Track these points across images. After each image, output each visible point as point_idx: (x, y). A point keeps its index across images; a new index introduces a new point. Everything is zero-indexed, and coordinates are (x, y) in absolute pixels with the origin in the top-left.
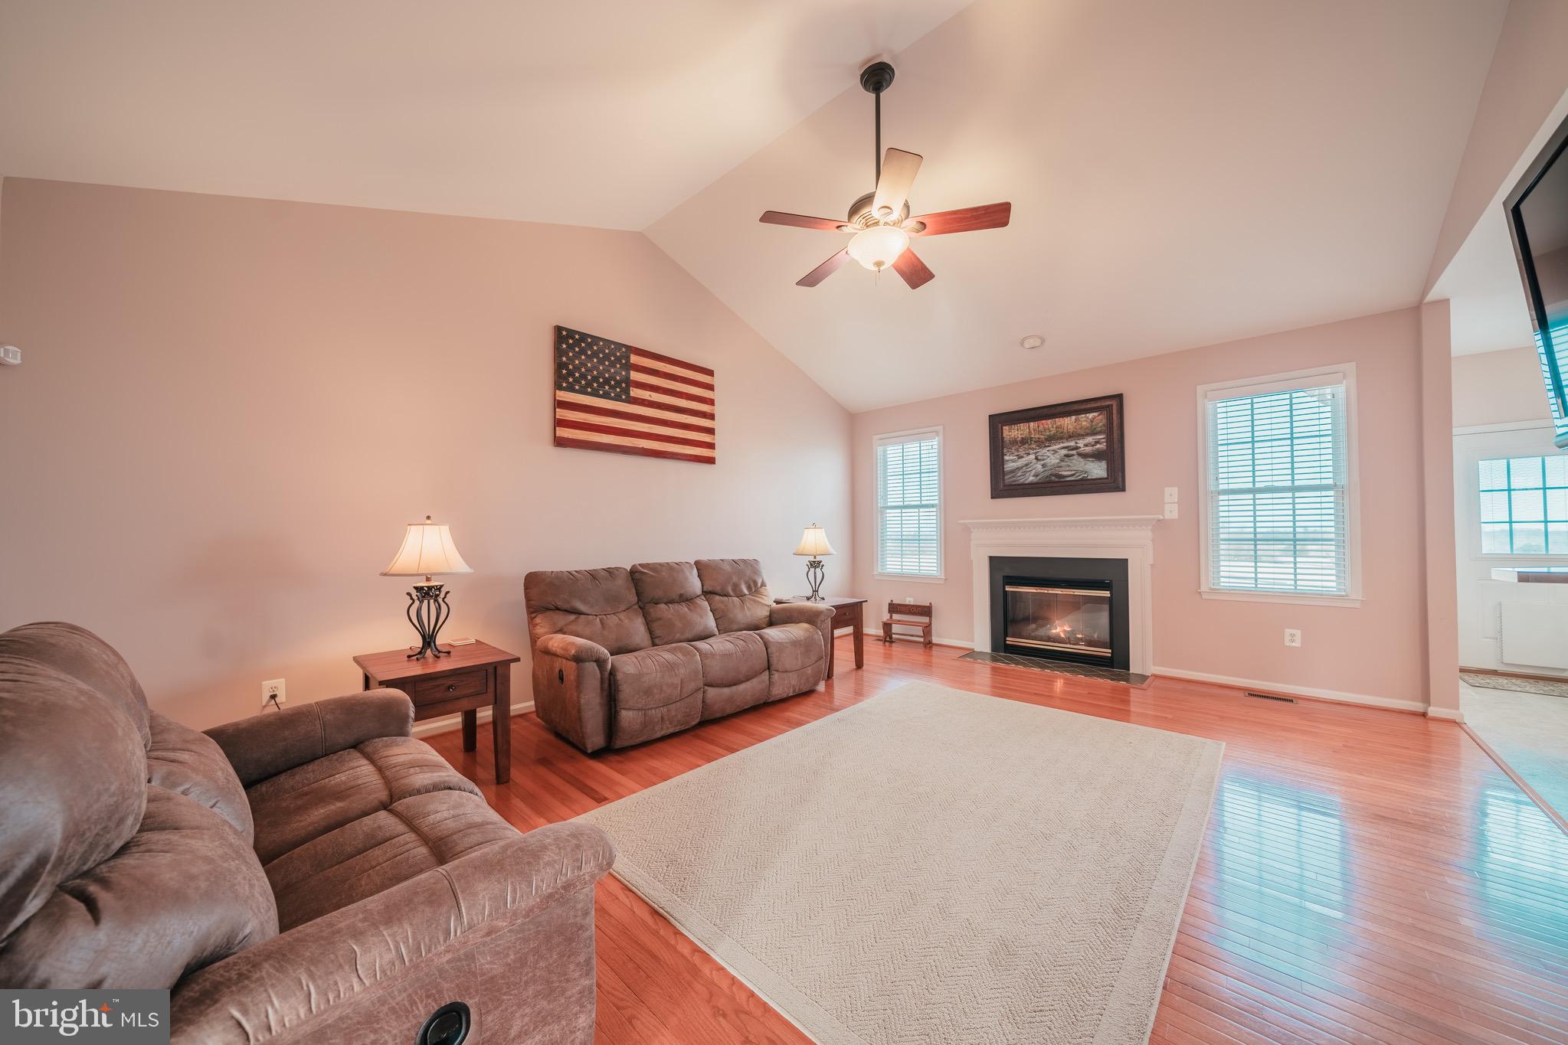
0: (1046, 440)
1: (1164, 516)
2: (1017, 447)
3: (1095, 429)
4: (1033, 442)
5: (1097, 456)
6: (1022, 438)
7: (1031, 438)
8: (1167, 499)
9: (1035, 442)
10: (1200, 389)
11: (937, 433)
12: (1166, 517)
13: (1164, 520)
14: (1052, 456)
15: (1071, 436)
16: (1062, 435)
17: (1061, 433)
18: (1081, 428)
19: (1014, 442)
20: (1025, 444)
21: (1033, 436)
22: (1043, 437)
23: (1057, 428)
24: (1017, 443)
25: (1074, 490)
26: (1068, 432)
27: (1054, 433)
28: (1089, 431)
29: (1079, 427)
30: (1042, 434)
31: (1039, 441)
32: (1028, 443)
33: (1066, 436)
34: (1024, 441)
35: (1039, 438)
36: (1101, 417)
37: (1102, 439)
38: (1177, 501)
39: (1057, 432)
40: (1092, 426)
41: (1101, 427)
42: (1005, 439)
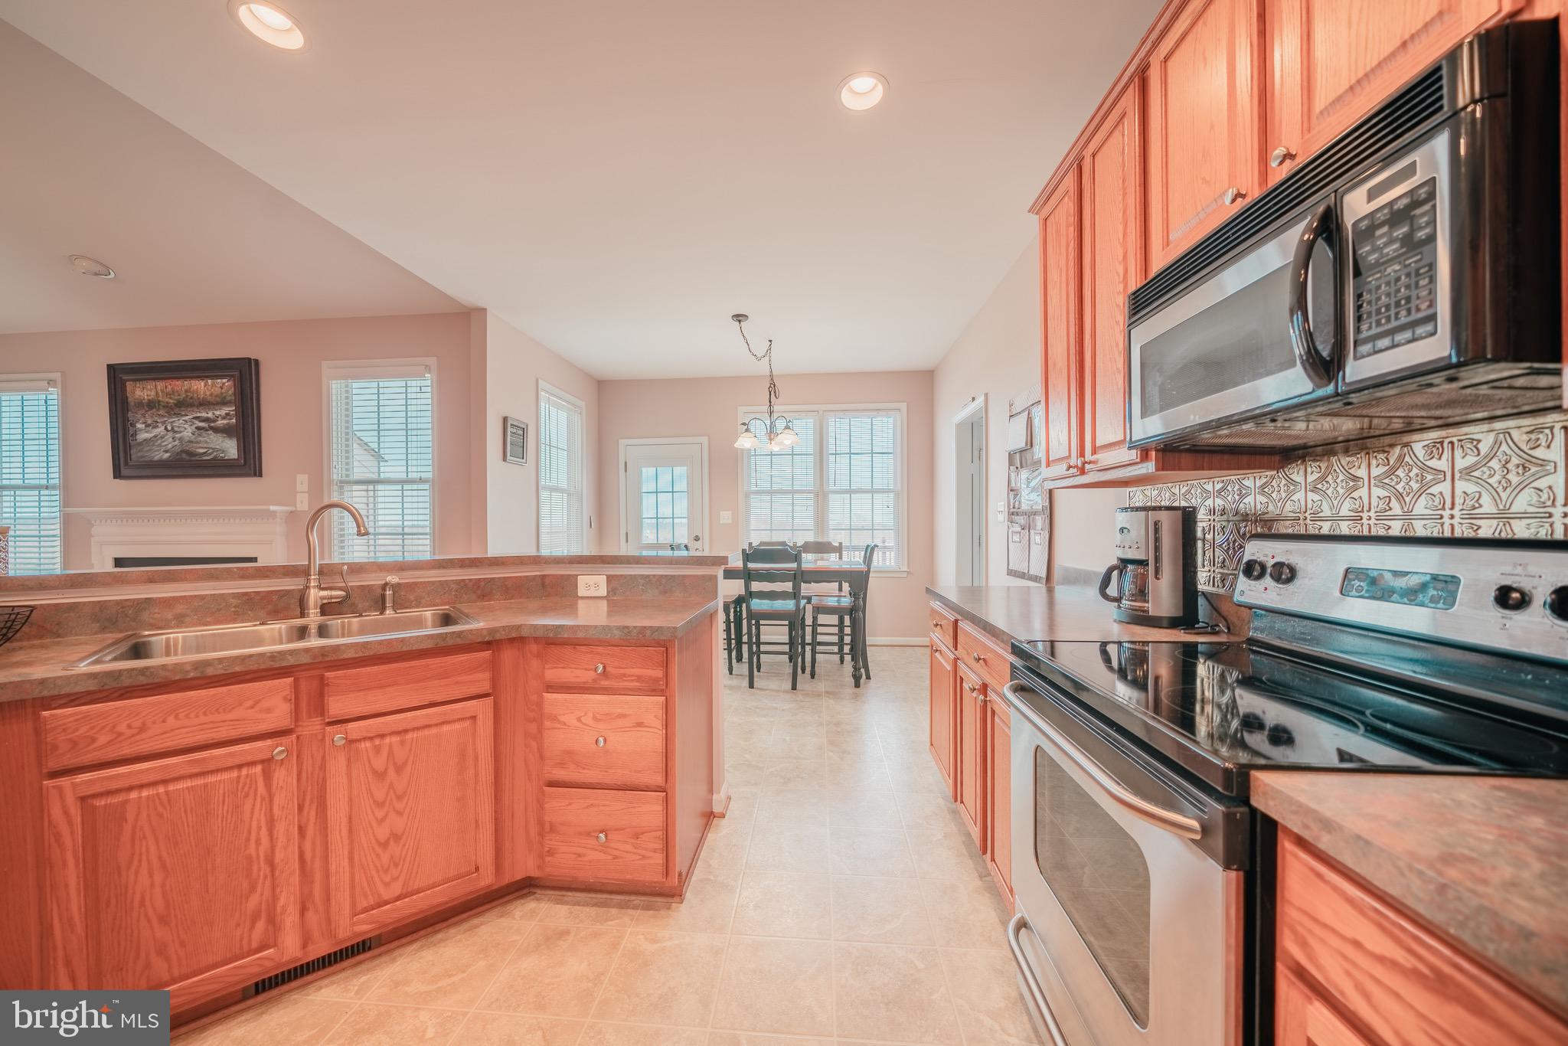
0: (176, 405)
1: (296, 507)
2: (143, 411)
3: (225, 397)
4: (161, 407)
5: (226, 431)
6: (149, 400)
7: (159, 401)
8: (299, 488)
9: (164, 407)
10: (324, 364)
12: (298, 509)
13: (296, 511)
14: (185, 428)
15: (204, 404)
16: (191, 401)
17: (191, 398)
18: (211, 395)
19: (140, 404)
20: (152, 409)
21: (160, 399)
22: (172, 401)
23: (186, 391)
24: (143, 407)
25: (206, 472)
26: (199, 399)
27: (184, 398)
28: (218, 399)
29: (208, 393)
30: (170, 398)
31: (167, 407)
32: (155, 407)
33: (196, 404)
34: (152, 405)
35: (167, 403)
36: (229, 383)
37: (232, 411)
38: (307, 490)
39: (187, 396)
40: (222, 393)
41: (231, 396)
42: (129, 399)
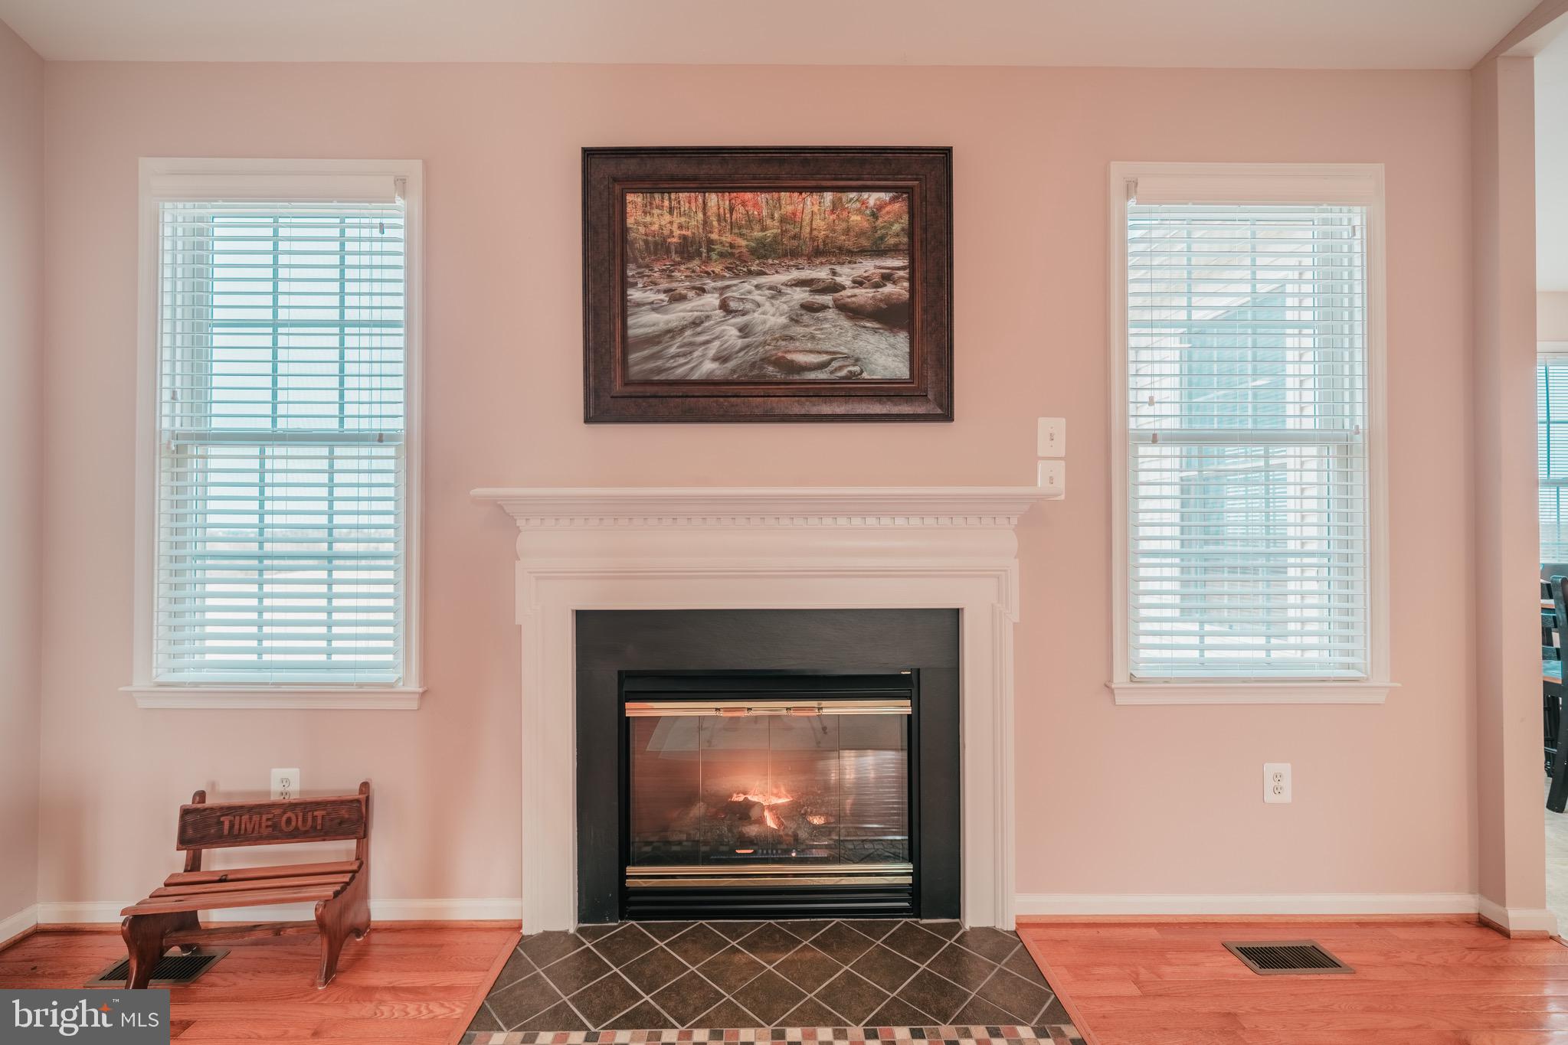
0: (753, 252)
1: (1037, 491)
2: (667, 263)
3: (881, 238)
4: (714, 256)
5: (886, 316)
6: (684, 238)
7: (710, 242)
8: (1043, 448)
9: (721, 255)
10: (1119, 168)
11: (402, 185)
12: (1043, 495)
13: (1037, 500)
16: (795, 243)
17: (795, 237)
18: (847, 231)
19: (659, 247)
20: (690, 258)
21: (714, 236)
22: (744, 243)
23: (783, 220)
24: (668, 251)
25: (826, 409)
26: (813, 239)
27: (775, 236)
28: (865, 243)
29: (841, 226)
30: (741, 235)
31: (732, 255)
32: (700, 254)
33: (808, 249)
34: (688, 249)
35: (732, 246)
36: (897, 206)
37: (899, 269)
38: (1063, 454)
39: (783, 232)
40: (875, 229)
41: (898, 235)
42: (632, 235)
